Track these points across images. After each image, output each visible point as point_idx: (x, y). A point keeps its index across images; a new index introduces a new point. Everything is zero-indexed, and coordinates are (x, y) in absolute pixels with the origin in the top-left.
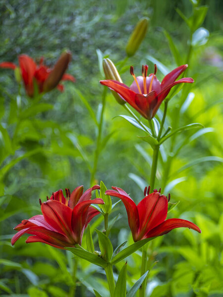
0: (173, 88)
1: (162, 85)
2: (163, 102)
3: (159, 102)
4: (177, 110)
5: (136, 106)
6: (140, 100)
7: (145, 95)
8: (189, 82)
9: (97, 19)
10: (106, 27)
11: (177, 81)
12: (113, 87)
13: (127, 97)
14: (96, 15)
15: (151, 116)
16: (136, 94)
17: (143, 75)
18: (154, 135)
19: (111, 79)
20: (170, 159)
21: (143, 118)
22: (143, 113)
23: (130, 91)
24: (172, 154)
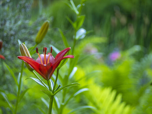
0: (62, 61)
1: (55, 59)
2: (56, 69)
3: (53, 69)
4: (67, 77)
5: (39, 72)
6: (42, 68)
7: (45, 65)
8: (72, 58)
9: (19, 23)
10: (25, 28)
11: (64, 57)
12: (26, 60)
13: (34, 67)
14: (19, 20)
15: (49, 78)
16: (40, 64)
17: (44, 53)
18: (50, 90)
19: (25, 55)
20: (62, 107)
21: (44, 79)
22: (44, 76)
23: (36, 63)
24: (63, 104)
